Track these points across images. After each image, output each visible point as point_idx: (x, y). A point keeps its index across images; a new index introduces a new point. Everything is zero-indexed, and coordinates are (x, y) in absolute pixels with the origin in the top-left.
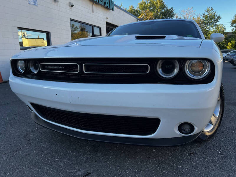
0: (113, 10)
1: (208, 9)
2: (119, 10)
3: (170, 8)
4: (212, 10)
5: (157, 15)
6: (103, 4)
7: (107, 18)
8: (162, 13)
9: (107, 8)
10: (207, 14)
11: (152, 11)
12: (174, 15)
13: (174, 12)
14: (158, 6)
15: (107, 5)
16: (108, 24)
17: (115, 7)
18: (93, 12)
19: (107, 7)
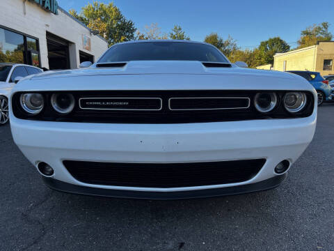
0: (55, 14)
1: (176, 28)
2: (64, 15)
3: (128, 20)
4: (180, 29)
5: (112, 28)
6: (41, 3)
7: (47, 25)
8: (118, 25)
9: (47, 10)
10: (174, 33)
11: (105, 21)
12: (134, 30)
13: (135, 26)
14: (113, 16)
15: (47, 5)
16: (48, 34)
17: (59, 11)
18: (25, 14)
19: (47, 8)
